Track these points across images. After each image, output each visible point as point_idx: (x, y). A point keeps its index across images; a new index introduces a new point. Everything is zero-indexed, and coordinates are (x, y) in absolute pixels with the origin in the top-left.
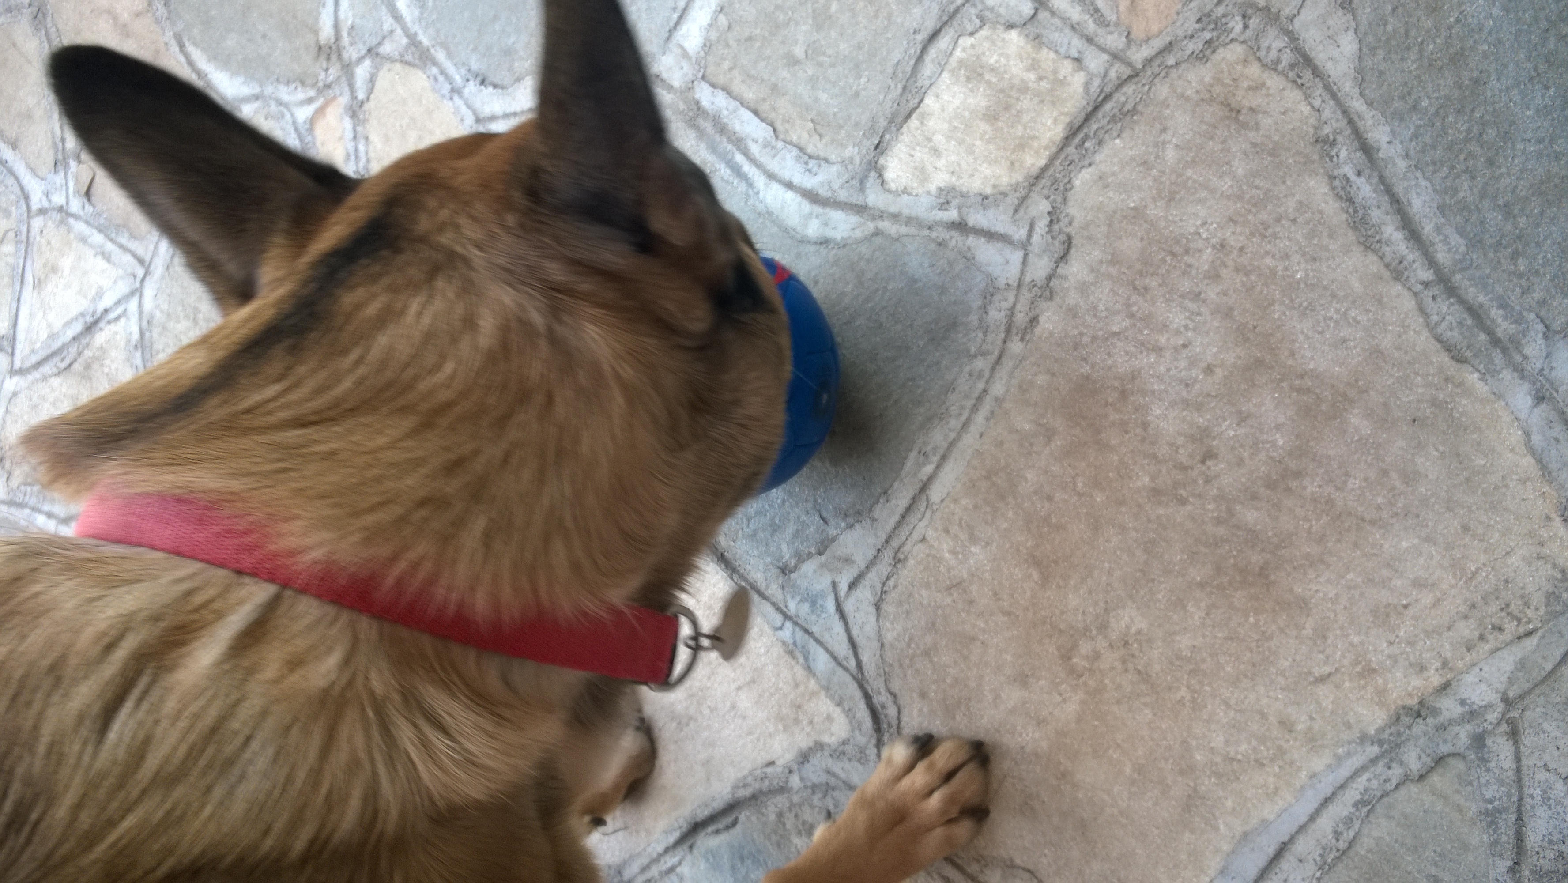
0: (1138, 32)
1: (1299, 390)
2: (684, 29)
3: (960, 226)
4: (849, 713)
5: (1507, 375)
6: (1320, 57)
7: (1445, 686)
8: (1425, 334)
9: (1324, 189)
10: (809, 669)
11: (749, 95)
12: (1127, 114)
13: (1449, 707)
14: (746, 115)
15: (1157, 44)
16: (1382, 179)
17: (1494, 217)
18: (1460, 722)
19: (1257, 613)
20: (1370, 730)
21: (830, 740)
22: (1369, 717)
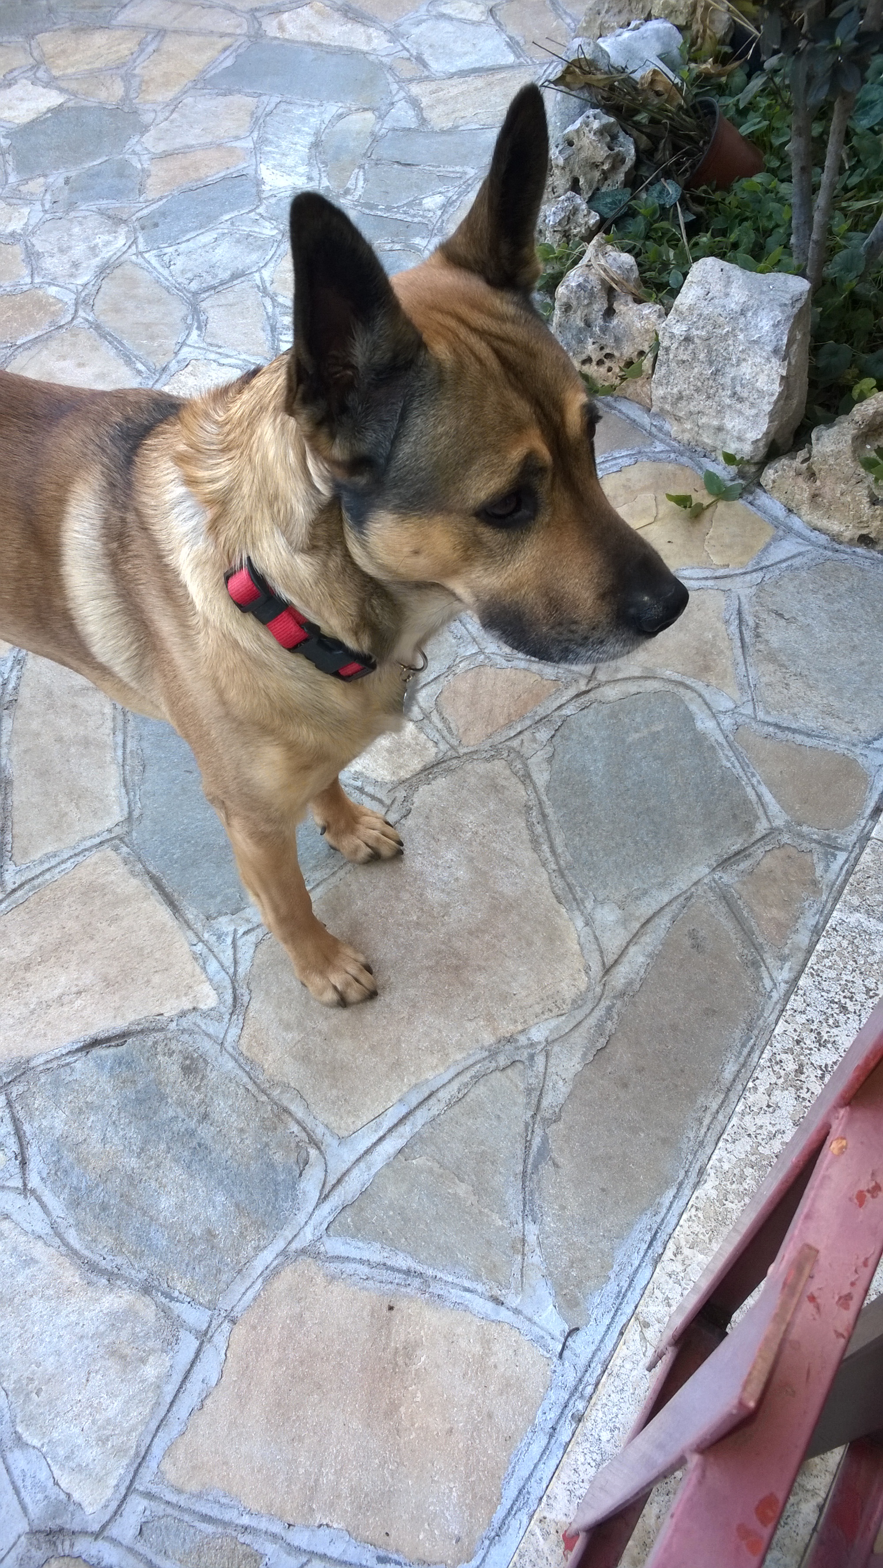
0: (465, 742)
1: (493, 898)
3: (361, 790)
4: (220, 994)
5: (577, 913)
6: (535, 776)
7: (523, 1031)
8: (549, 889)
9: (523, 825)
12: (450, 770)
13: (523, 1040)
15: (471, 749)
16: (547, 829)
17: (585, 854)
18: (526, 1047)
19: (450, 985)
20: (486, 1044)
21: (203, 1006)
22: (488, 1039)
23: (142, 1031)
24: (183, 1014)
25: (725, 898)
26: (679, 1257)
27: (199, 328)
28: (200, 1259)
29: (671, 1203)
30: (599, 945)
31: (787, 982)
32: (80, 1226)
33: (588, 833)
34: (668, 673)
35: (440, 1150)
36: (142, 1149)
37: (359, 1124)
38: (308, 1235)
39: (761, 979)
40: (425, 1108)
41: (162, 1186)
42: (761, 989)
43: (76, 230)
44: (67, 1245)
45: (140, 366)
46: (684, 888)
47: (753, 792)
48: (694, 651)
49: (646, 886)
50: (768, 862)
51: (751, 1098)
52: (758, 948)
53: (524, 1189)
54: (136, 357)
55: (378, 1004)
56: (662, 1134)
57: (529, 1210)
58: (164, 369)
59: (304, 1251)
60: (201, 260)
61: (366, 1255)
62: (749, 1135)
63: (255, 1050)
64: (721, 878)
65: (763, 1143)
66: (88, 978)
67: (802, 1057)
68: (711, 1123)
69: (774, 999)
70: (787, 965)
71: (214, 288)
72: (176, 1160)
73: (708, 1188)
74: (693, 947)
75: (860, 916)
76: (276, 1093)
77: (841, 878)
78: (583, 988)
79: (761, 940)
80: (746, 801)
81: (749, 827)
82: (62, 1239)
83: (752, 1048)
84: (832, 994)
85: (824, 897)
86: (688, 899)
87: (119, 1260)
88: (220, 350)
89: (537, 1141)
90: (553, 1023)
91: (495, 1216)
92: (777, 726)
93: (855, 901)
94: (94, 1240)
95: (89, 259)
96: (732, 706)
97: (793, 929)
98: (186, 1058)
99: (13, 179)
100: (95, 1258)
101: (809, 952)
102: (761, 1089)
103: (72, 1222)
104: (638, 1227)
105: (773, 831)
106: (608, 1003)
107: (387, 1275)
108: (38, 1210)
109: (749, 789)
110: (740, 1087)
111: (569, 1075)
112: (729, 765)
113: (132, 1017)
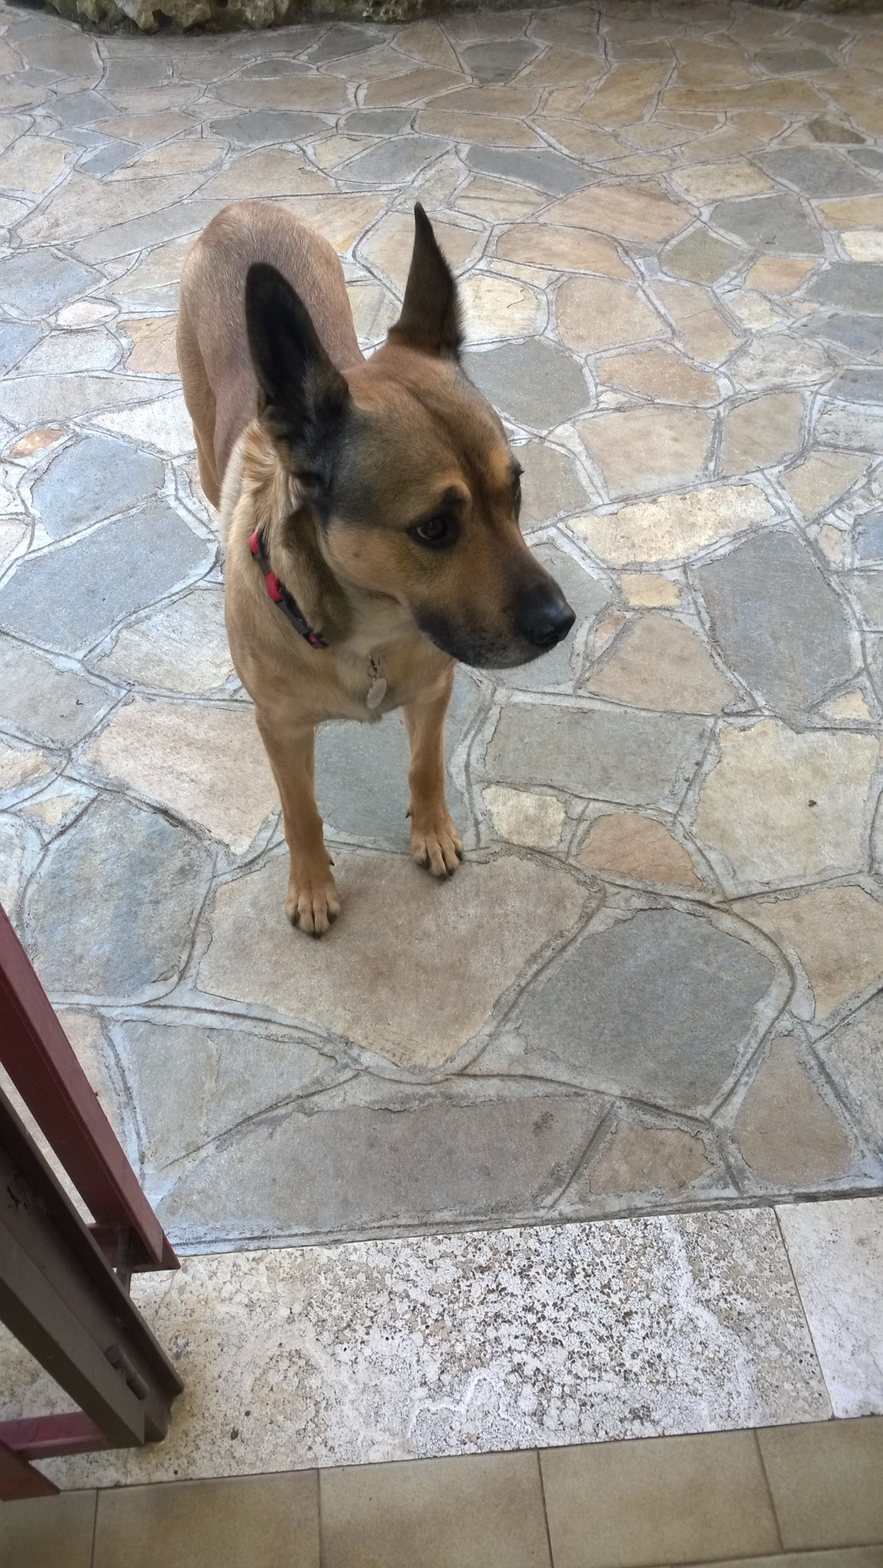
0: (580, 858)
1: (460, 961)
2: (519, 693)
3: (477, 823)
4: (248, 851)
5: (495, 1023)
6: (595, 921)
7: (363, 1048)
8: (500, 992)
9: (543, 941)
10: (260, 830)
11: (501, 727)
12: (546, 865)
13: (355, 1052)
14: (493, 729)
15: (578, 866)
16: (554, 958)
17: (554, 997)
18: (350, 1057)
19: (363, 978)
20: (333, 1030)
21: (232, 849)
22: (338, 1029)
23: (191, 830)
24: (219, 842)
25: (603, 1121)
26: (254, 1264)
27: (786, 467)
28: (61, 964)
29: (296, 1235)
30: (479, 1055)
31: (561, 1214)
32: (41, 888)
33: (575, 988)
34: (791, 953)
35: (230, 1052)
36: (111, 885)
37: (213, 991)
38: (114, 1013)
39: (549, 1193)
40: (255, 1023)
41: (95, 912)
42: (539, 1199)
43: (793, 352)
44: (25, 889)
45: (712, 466)
46: (585, 1085)
47: (731, 1085)
48: (835, 957)
49: (561, 1057)
50: (671, 1137)
51: (428, 1243)
52: (576, 1174)
53: (238, 1125)
54: (718, 458)
55: (312, 944)
56: (350, 1197)
57: (224, 1139)
58: (724, 478)
59: (102, 1018)
60: (854, 423)
61: (123, 1056)
62: (394, 1260)
63: (223, 898)
64: (620, 1108)
65: (395, 1275)
66: (206, 778)
67: (497, 1265)
68: (386, 1227)
69: (537, 1214)
70: (580, 1206)
71: (835, 447)
72: (116, 907)
73: (325, 1254)
74: (536, 1124)
75: (679, 1240)
76: (201, 929)
77: (707, 1204)
78: (432, 1065)
79: (586, 1172)
80: (716, 1084)
81: (694, 1101)
82: (27, 885)
83: (477, 1221)
84: (578, 1257)
85: (674, 1201)
86: (577, 1094)
87: (33, 923)
88: (780, 491)
89: (282, 1111)
90: (385, 1063)
91: (204, 1119)
92: (822, 1065)
93: (691, 1227)
94: (37, 901)
95: (776, 376)
96: (807, 1017)
97: (620, 1193)
98: (189, 865)
99: (797, 294)
100: (26, 910)
101: (606, 1217)
102: (442, 1247)
103: (41, 881)
104: (260, 1222)
105: (707, 1123)
106: (433, 1092)
107: (117, 1078)
108: (37, 861)
109: (731, 1081)
110: (433, 1231)
111: (350, 1100)
112: (741, 1050)
113: (197, 818)
